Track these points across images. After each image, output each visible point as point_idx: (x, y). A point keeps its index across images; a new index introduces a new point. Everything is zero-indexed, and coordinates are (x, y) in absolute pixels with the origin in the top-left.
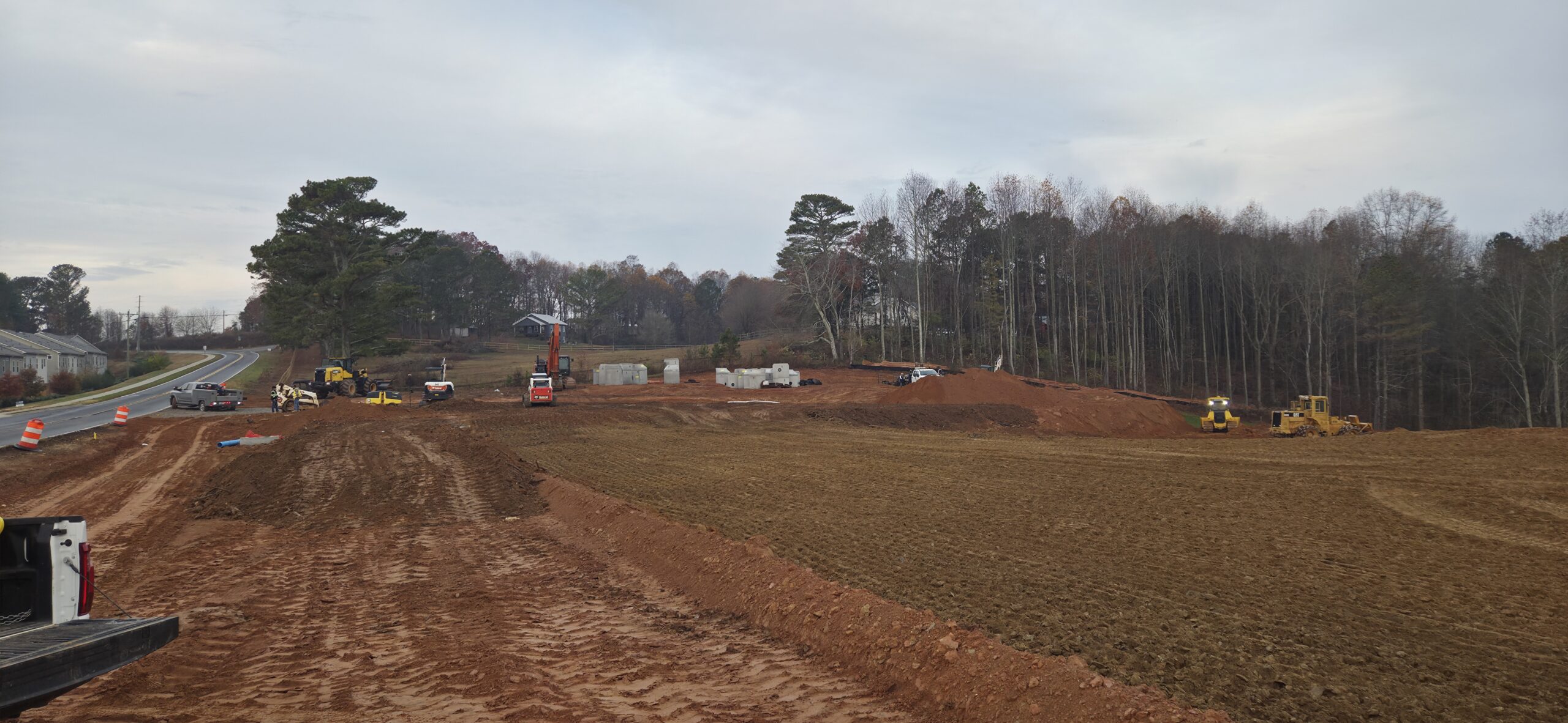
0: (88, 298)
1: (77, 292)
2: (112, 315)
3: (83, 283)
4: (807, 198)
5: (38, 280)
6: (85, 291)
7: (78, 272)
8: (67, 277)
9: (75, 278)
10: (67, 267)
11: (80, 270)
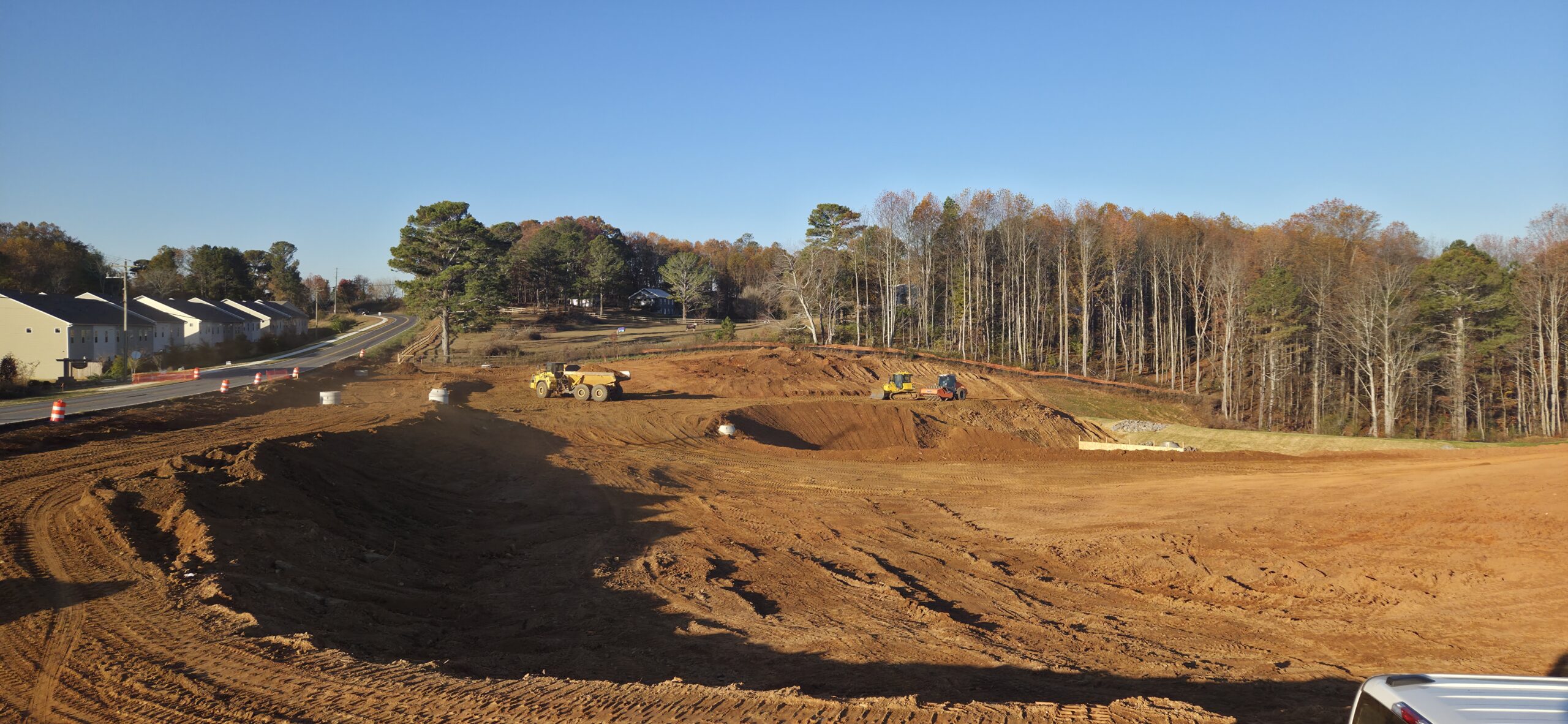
0: (299, 269)
1: (290, 264)
2: (319, 280)
3: (296, 256)
4: (821, 208)
5: (262, 253)
6: (297, 263)
7: (292, 248)
8: (284, 251)
9: (290, 252)
10: (286, 244)
11: (293, 246)
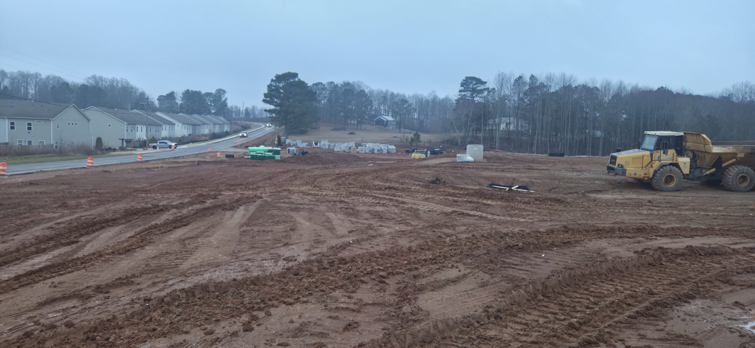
0: (228, 101)
1: (223, 99)
2: (236, 108)
3: (226, 95)
4: (467, 78)
5: (212, 93)
6: (226, 99)
7: (224, 92)
8: (221, 93)
9: (223, 94)
10: (221, 90)
